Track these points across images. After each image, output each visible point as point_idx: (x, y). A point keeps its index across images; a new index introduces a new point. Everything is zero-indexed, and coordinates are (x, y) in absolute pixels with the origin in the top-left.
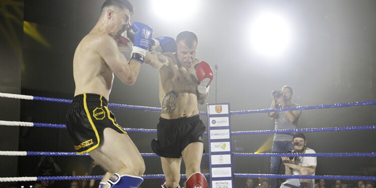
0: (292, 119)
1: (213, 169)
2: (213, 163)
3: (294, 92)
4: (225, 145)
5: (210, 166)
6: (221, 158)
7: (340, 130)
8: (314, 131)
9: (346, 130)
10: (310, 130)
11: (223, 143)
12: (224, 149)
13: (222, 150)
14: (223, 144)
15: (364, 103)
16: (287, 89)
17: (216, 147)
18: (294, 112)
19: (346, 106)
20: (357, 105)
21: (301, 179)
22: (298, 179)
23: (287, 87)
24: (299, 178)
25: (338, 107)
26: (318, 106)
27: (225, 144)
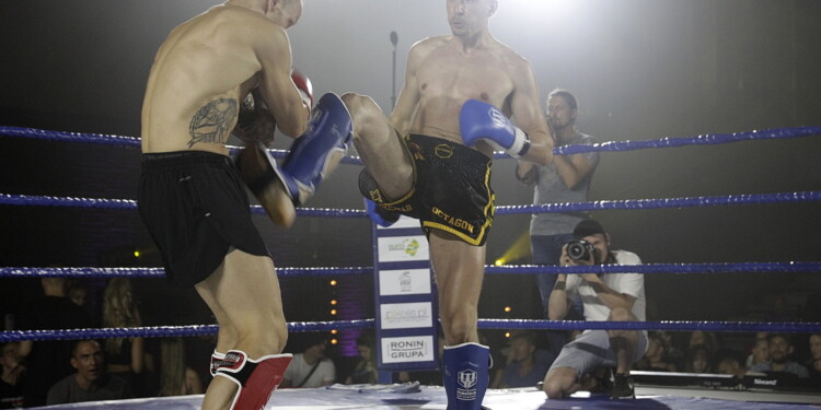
0: (570, 178)
1: (385, 309)
2: (384, 291)
3: (578, 105)
4: (415, 245)
5: (377, 298)
6: (406, 278)
7: (710, 204)
8: (644, 207)
9: (727, 203)
10: (636, 203)
11: (411, 238)
12: (412, 254)
13: (408, 258)
14: (409, 243)
15: (772, 132)
16: (559, 99)
17: (392, 248)
18: (577, 159)
19: (726, 139)
20: (756, 138)
21: (610, 331)
22: (604, 331)
23: (558, 94)
24: (607, 329)
25: (707, 143)
26: (657, 142)
27: (415, 242)
